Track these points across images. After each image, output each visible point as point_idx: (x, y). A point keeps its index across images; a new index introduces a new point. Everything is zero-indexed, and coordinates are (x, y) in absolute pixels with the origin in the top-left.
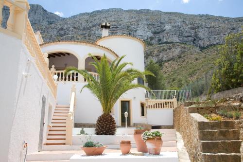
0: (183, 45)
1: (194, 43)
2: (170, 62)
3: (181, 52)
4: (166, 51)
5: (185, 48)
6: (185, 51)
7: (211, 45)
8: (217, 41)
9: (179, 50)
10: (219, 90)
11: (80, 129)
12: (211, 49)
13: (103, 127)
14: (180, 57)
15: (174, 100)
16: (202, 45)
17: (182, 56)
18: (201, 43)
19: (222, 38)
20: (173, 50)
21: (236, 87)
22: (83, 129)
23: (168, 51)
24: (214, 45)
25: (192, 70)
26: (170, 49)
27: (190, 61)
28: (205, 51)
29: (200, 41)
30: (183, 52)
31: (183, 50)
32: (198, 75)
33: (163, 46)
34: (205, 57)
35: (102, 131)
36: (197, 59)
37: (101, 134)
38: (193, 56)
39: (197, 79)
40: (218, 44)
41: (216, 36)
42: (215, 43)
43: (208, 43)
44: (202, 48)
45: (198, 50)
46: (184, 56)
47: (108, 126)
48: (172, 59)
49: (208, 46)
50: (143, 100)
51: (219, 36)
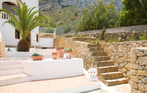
0: (53, 3)
1: (59, 3)
2: (45, 12)
3: (51, 7)
4: (43, 5)
5: (54, 5)
6: (54, 7)
7: (68, 6)
8: (71, 4)
9: (50, 5)
10: (82, 31)
11: (8, 48)
12: (67, 8)
13: (22, 47)
14: (51, 10)
15: (54, 34)
16: (63, 5)
17: (52, 9)
18: (62, 3)
19: (74, 3)
20: (47, 5)
21: (92, 30)
22: (9, 48)
23: (44, 5)
24: (69, 6)
25: (57, 18)
26: (45, 4)
27: (56, 13)
28: (65, 8)
29: (62, 2)
30: (52, 7)
31: (53, 6)
32: (60, 22)
33: (41, 2)
34: (65, 12)
35: (22, 50)
36: (60, 12)
37: (22, 51)
38: (58, 10)
39: (60, 23)
40: (71, 5)
41: (71, 1)
42: (70, 5)
43: (66, 4)
44: (63, 7)
45: (61, 7)
46: (53, 10)
47: (26, 47)
48: (46, 10)
49: (66, 6)
50: (38, 33)
51: (72, 1)
